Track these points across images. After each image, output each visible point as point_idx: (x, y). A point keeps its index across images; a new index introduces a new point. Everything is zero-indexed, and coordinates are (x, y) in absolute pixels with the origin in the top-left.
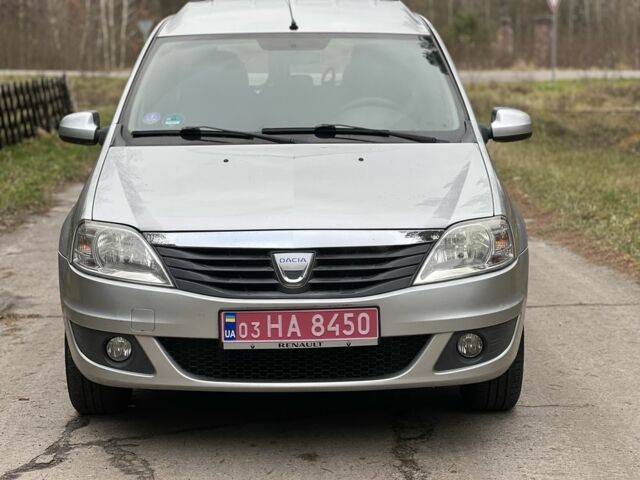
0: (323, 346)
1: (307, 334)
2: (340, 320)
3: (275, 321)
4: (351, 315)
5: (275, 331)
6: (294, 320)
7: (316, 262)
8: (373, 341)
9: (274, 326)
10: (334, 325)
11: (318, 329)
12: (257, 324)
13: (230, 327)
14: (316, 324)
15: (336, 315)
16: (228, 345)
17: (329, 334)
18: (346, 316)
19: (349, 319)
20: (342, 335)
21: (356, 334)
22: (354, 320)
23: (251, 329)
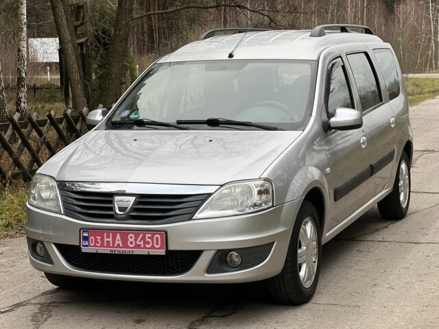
0: (134, 253)
1: (125, 245)
2: (143, 238)
3: (108, 237)
4: (150, 235)
5: (108, 242)
6: (118, 237)
7: (136, 203)
8: (162, 252)
9: (108, 239)
10: (140, 241)
11: (131, 243)
12: (99, 238)
13: (86, 239)
14: (130, 240)
15: (141, 235)
16: (84, 250)
17: (138, 246)
18: (147, 236)
19: (149, 237)
20: (145, 248)
21: (153, 247)
22: (152, 238)
23: (96, 241)
